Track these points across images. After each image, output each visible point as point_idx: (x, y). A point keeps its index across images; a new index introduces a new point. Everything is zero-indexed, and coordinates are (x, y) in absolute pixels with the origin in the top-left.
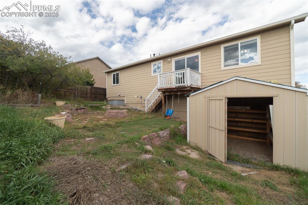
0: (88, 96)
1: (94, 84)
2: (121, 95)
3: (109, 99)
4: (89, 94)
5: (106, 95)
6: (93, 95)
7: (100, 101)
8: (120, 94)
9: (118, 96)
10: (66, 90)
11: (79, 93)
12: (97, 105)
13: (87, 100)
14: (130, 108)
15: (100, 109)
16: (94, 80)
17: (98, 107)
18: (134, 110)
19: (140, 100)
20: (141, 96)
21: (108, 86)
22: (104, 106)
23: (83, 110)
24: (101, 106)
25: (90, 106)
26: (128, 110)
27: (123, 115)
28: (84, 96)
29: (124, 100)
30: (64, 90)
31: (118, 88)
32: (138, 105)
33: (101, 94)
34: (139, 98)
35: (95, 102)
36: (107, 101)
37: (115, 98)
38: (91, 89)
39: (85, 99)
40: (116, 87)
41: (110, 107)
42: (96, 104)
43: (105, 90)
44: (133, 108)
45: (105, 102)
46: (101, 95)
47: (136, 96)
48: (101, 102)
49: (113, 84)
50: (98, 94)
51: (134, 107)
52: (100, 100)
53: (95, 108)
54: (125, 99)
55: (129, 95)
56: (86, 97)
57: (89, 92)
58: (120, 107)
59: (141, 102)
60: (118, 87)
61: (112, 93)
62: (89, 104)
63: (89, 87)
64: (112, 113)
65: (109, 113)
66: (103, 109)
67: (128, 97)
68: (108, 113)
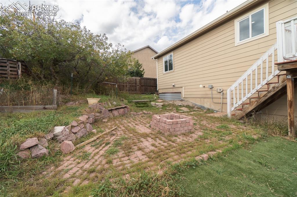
0: (138, 88)
1: (143, 74)
2: (176, 86)
3: (160, 91)
4: (138, 87)
5: (156, 86)
6: (143, 87)
7: (150, 94)
8: (175, 84)
9: (172, 87)
10: (114, 84)
11: (128, 86)
12: (145, 100)
13: (136, 93)
14: (191, 105)
15: (148, 106)
16: (144, 70)
17: (145, 104)
18: (198, 108)
19: (210, 92)
20: (212, 86)
21: (159, 75)
22: (153, 101)
23: (122, 110)
24: (150, 101)
25: (136, 102)
26: (188, 108)
27: (186, 128)
28: (133, 89)
29: (180, 93)
30: (113, 83)
31: (171, 76)
32: (206, 100)
33: (152, 85)
34: (208, 89)
35: (143, 96)
36: (158, 94)
37: (168, 90)
38: (140, 80)
39: (134, 92)
40: (169, 75)
41: (162, 104)
42: (144, 98)
43: (155, 80)
44: (196, 105)
45: (155, 96)
46: (151, 87)
47: (201, 86)
48: (151, 96)
49: (164, 72)
50: (148, 86)
51: (199, 103)
52: (151, 92)
53: (142, 105)
54: (183, 91)
55: (189, 84)
56: (136, 90)
57: (138, 84)
58: (175, 103)
59: (210, 96)
60: (171, 74)
61: (164, 83)
62: (135, 99)
63: (138, 78)
64: (163, 125)
65: (158, 123)
66: (152, 106)
67: (186, 87)
68: (155, 121)
